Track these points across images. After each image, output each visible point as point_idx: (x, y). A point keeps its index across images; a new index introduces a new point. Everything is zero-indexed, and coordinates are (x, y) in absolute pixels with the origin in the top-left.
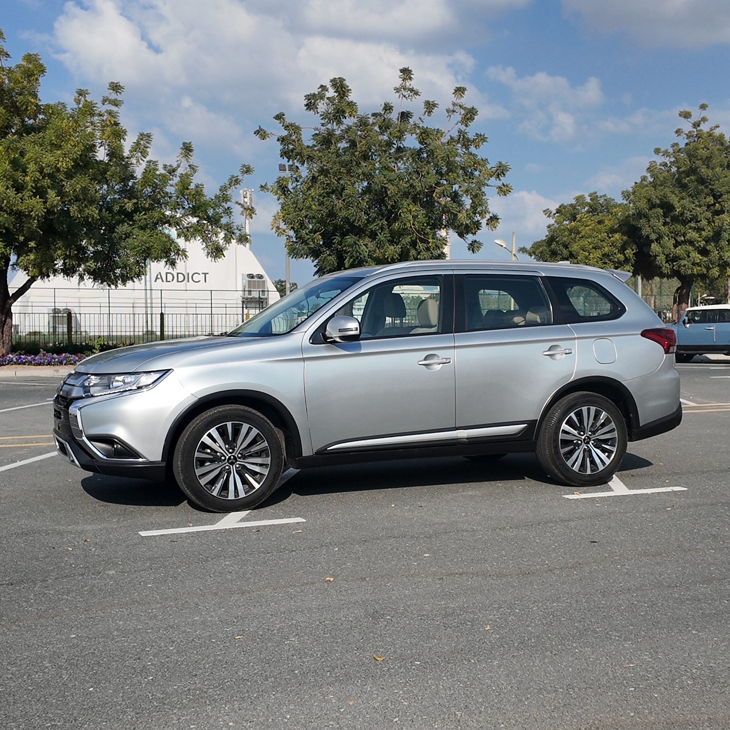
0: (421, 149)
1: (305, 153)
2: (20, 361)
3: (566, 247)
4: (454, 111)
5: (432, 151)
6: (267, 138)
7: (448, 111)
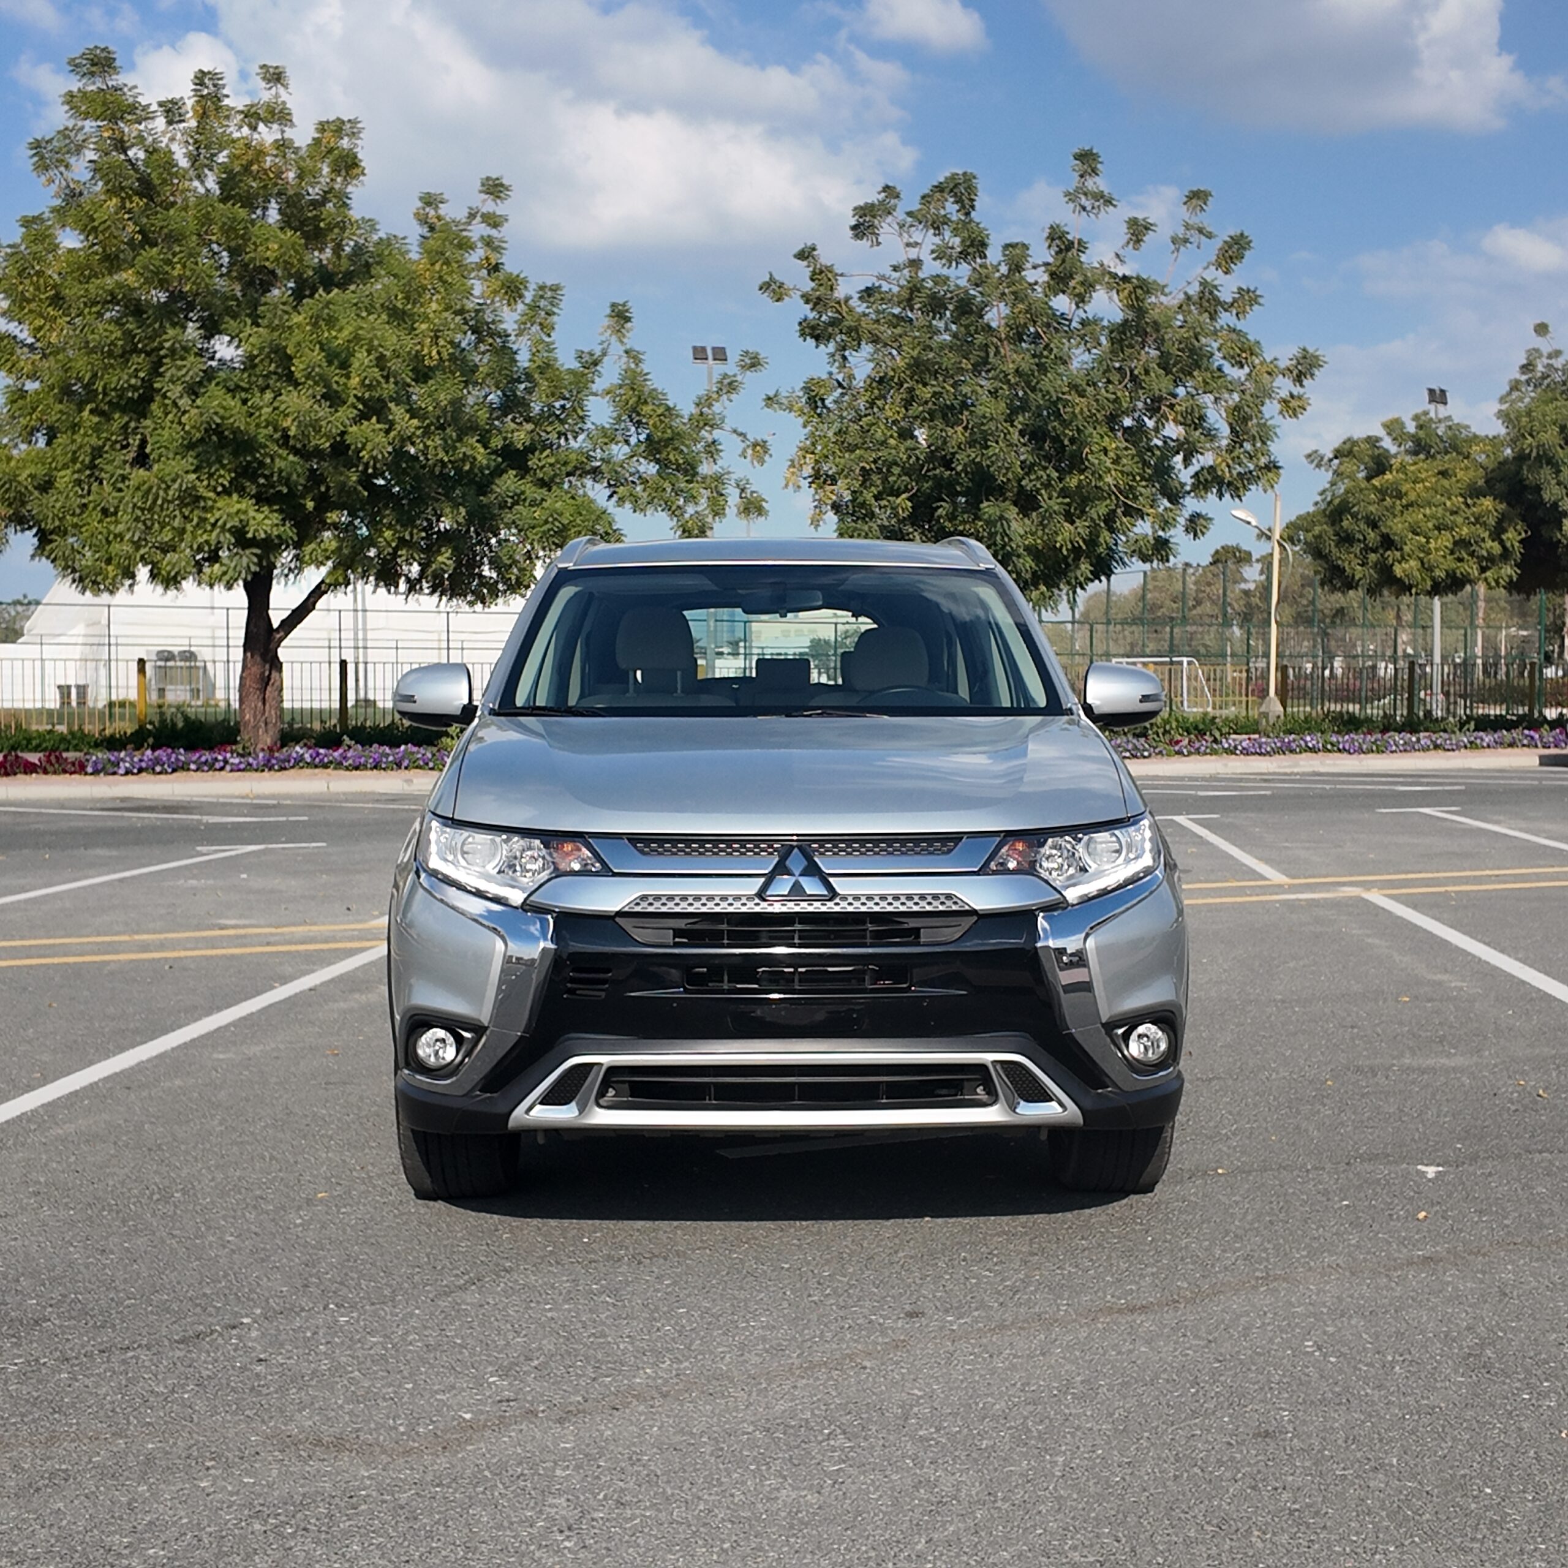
0: (1127, 321)
2: (317, 760)
4: (1186, 241)
6: (784, 298)
7: (1174, 240)
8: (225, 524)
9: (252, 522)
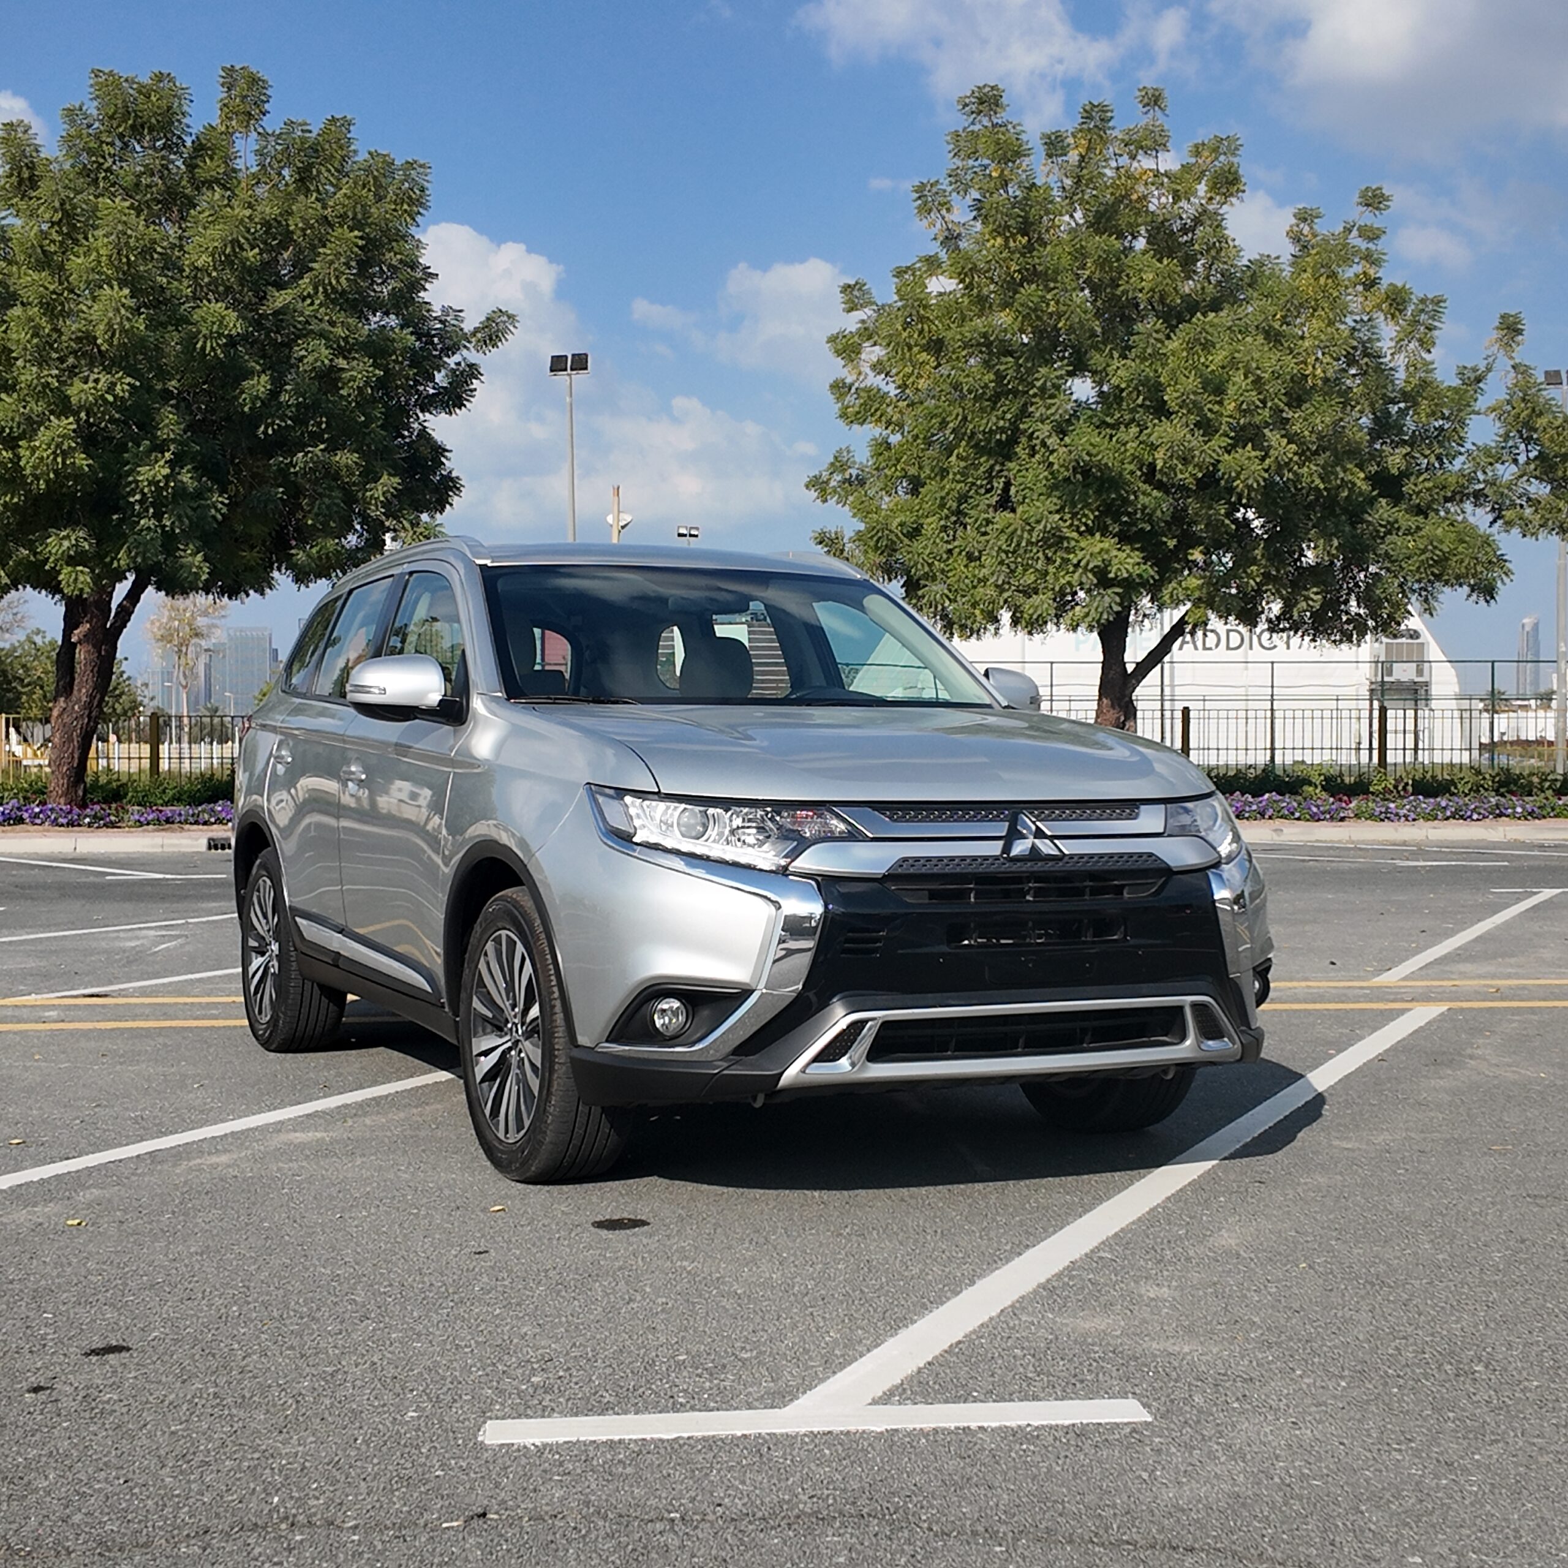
8: (1087, 564)
9: (1115, 561)
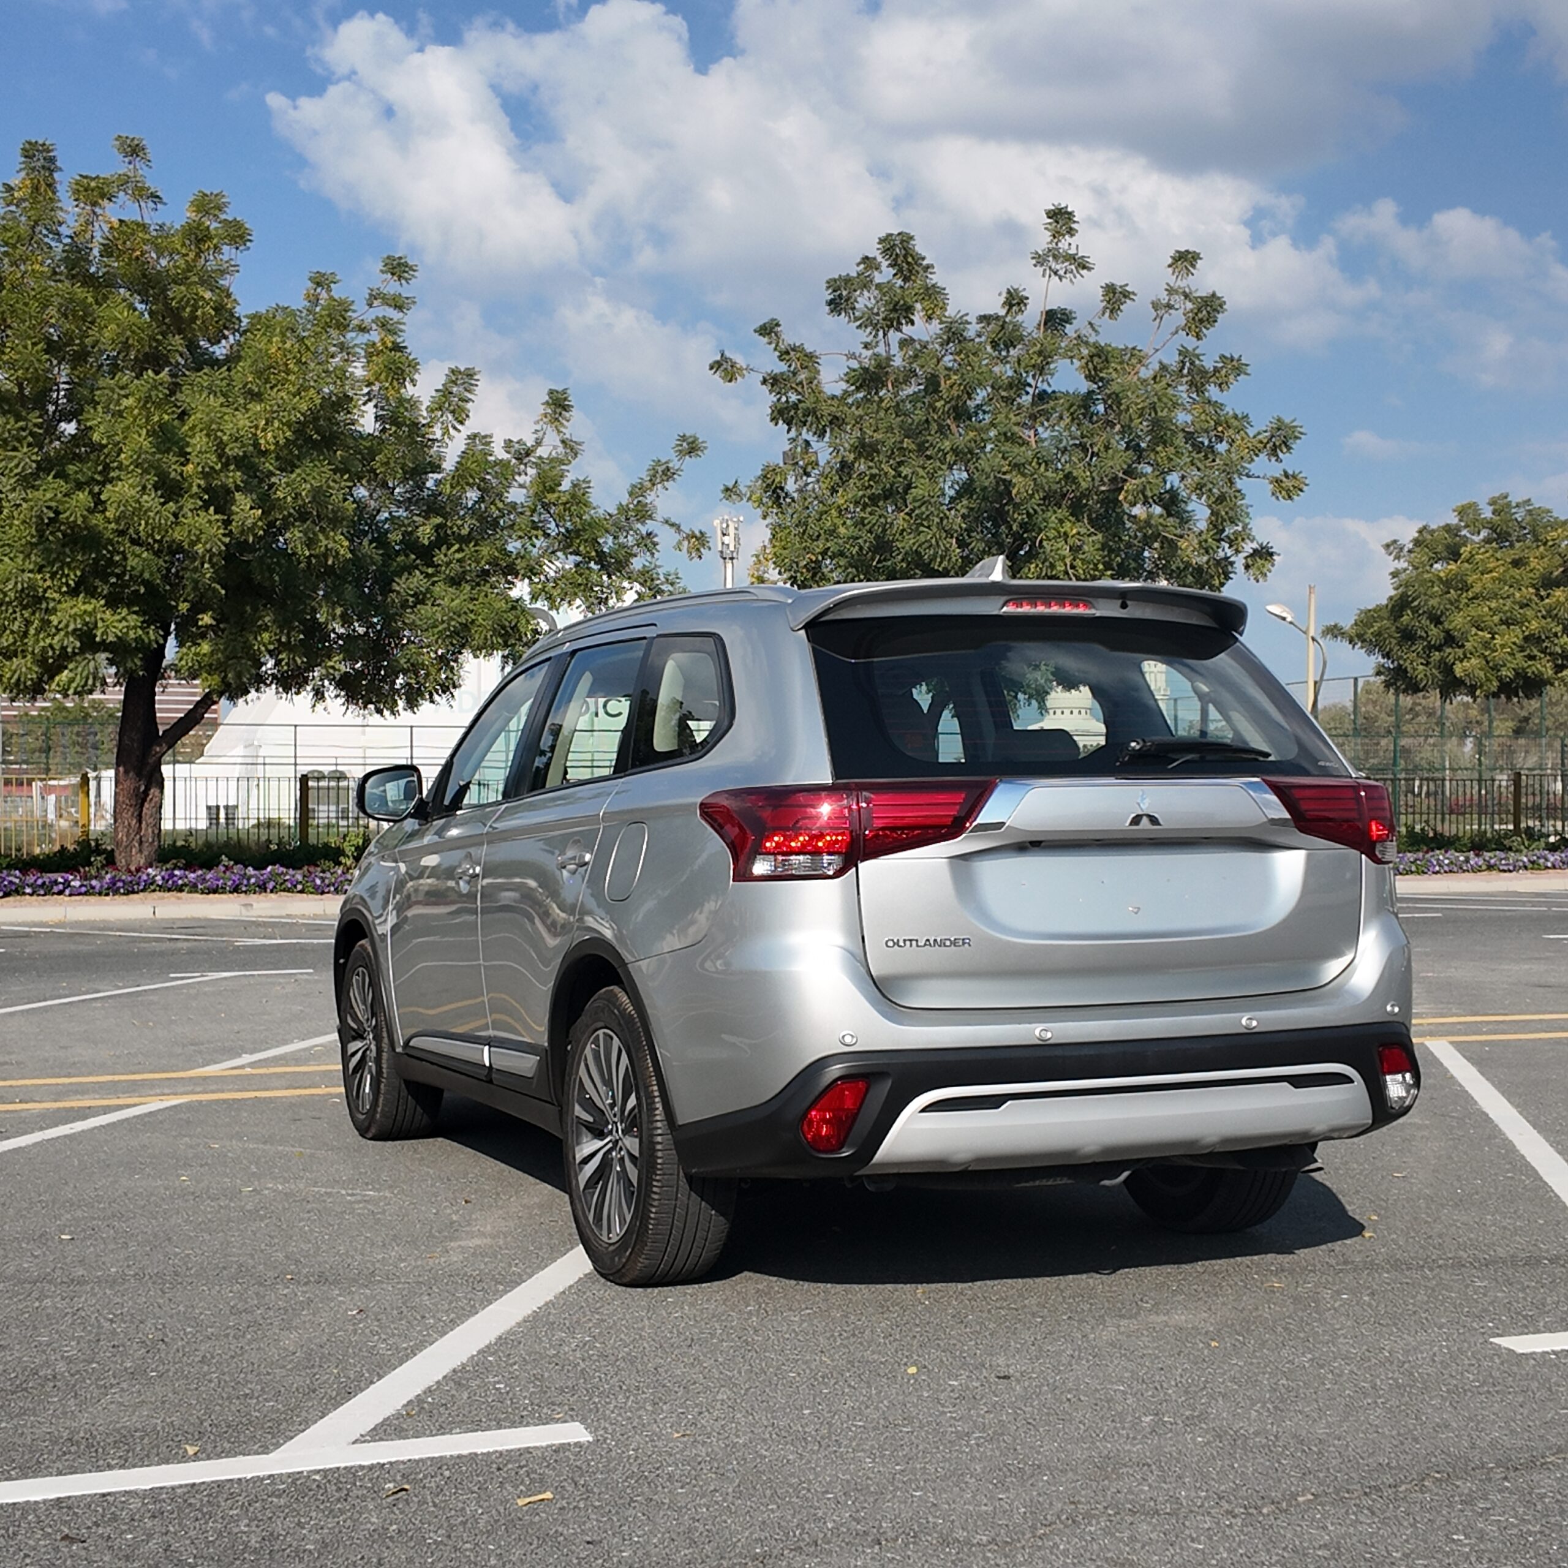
0: (1091, 393)
1: (825, 410)
2: (170, 882)
3: (1437, 620)
4: (1169, 306)
5: (1117, 395)
6: (739, 378)
7: (1156, 306)
8: (67, 626)
9: (100, 624)
